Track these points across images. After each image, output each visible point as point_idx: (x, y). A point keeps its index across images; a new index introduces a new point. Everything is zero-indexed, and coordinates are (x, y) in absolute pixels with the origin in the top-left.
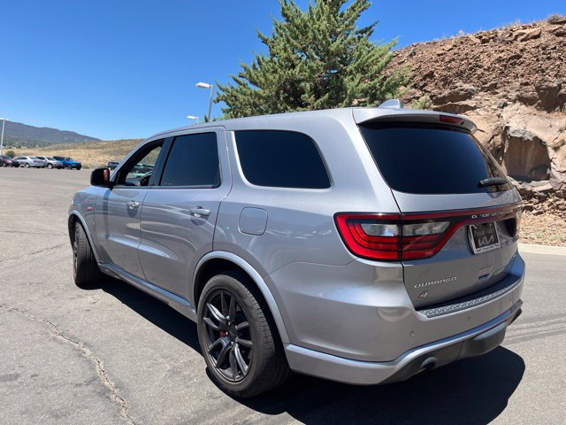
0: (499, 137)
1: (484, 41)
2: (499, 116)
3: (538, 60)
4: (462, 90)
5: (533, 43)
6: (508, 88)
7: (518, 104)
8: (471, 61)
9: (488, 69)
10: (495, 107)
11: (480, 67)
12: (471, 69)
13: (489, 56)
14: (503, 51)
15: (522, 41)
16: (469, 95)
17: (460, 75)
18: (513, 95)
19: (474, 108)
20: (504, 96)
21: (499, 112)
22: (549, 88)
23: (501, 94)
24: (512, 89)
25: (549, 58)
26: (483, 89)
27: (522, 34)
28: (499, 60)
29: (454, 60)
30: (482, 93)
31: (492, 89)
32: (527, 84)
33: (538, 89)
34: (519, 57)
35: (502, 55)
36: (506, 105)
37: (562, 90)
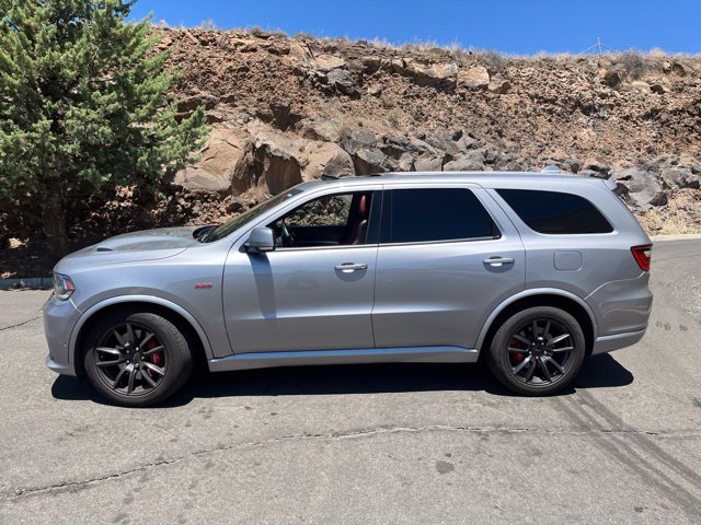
0: (251, 154)
1: (204, 43)
2: (246, 131)
3: (265, 76)
4: (204, 98)
5: (255, 58)
6: (246, 103)
7: (258, 120)
8: (202, 65)
9: (222, 78)
10: (240, 121)
11: (215, 74)
12: (204, 74)
13: (219, 62)
14: (230, 60)
15: (243, 51)
16: (211, 105)
17: (194, 78)
18: (253, 110)
19: (220, 121)
20: (244, 110)
21: (245, 127)
22: (282, 107)
23: (241, 108)
24: (250, 103)
25: (274, 76)
26: (222, 100)
27: (242, 44)
28: (230, 70)
29: (183, 59)
30: (222, 104)
31: (231, 100)
32: (261, 100)
33: (272, 107)
34: (247, 70)
35: (231, 64)
36: (249, 120)
37: (292, 111)
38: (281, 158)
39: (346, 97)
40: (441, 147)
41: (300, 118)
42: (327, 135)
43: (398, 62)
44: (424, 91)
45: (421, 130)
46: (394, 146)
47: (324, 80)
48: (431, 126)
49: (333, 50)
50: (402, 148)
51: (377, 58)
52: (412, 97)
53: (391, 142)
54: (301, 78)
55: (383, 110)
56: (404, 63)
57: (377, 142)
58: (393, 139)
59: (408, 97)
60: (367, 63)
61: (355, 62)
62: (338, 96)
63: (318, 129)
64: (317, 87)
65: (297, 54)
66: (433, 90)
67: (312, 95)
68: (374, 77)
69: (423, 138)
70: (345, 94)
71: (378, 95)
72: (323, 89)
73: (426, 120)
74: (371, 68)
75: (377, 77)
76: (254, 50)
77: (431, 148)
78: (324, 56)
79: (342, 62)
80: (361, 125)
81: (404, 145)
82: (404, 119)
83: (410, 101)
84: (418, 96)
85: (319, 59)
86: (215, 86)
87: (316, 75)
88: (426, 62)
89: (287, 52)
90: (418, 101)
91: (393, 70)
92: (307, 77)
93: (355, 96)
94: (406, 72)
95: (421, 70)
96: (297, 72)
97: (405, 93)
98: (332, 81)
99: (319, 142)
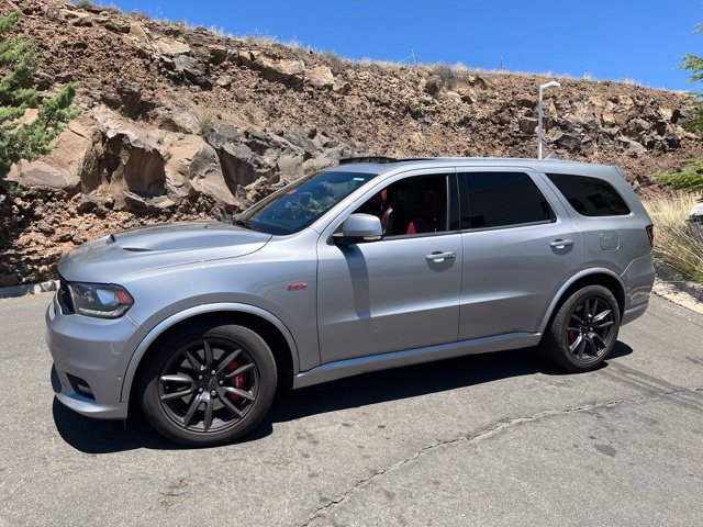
0: (100, 144)
1: (27, 12)
2: (92, 117)
3: (108, 55)
4: (36, 76)
5: (92, 34)
6: (88, 84)
7: (103, 106)
9: (56, 54)
10: (84, 106)
11: (46, 48)
13: (50, 35)
14: (63, 34)
15: (75, 24)
16: (45, 84)
18: (97, 94)
20: (87, 93)
21: (90, 113)
22: (131, 93)
24: (93, 85)
25: (118, 57)
26: (58, 79)
27: (74, 17)
28: (65, 44)
30: (58, 84)
31: (68, 81)
32: (105, 83)
33: (120, 91)
34: (85, 46)
35: (64, 38)
36: (93, 106)
37: (143, 98)
38: (143, 149)
39: (197, 87)
40: (299, 145)
41: (154, 106)
42: (188, 126)
43: (245, 54)
44: (273, 86)
45: (278, 126)
46: (258, 141)
47: (171, 66)
48: (286, 123)
49: (176, 34)
50: (265, 143)
51: (224, 48)
52: (263, 92)
53: (254, 137)
54: (148, 62)
55: (236, 104)
56: (252, 55)
57: (239, 136)
58: (255, 134)
59: (259, 91)
60: (213, 52)
61: (201, 50)
62: (186, 84)
63: (177, 119)
64: (164, 73)
65: (138, 34)
66: (282, 86)
67: (159, 81)
68: (221, 67)
69: (281, 134)
70: (195, 84)
71: (227, 87)
72: (169, 77)
73: (280, 116)
74: (217, 57)
75: (225, 68)
76: (89, 25)
77: (292, 146)
78: (166, 39)
79: (186, 47)
80: (219, 117)
81: (268, 141)
82: (259, 114)
83: (261, 96)
84: (269, 92)
85: (160, 42)
86: (48, 62)
87: (162, 60)
88: (274, 57)
89: (127, 30)
90: (270, 97)
91: (240, 62)
92: (152, 60)
93: (207, 86)
94: (253, 65)
95: (270, 65)
96: (141, 54)
97: (256, 87)
98: (180, 69)
99: (180, 134)
